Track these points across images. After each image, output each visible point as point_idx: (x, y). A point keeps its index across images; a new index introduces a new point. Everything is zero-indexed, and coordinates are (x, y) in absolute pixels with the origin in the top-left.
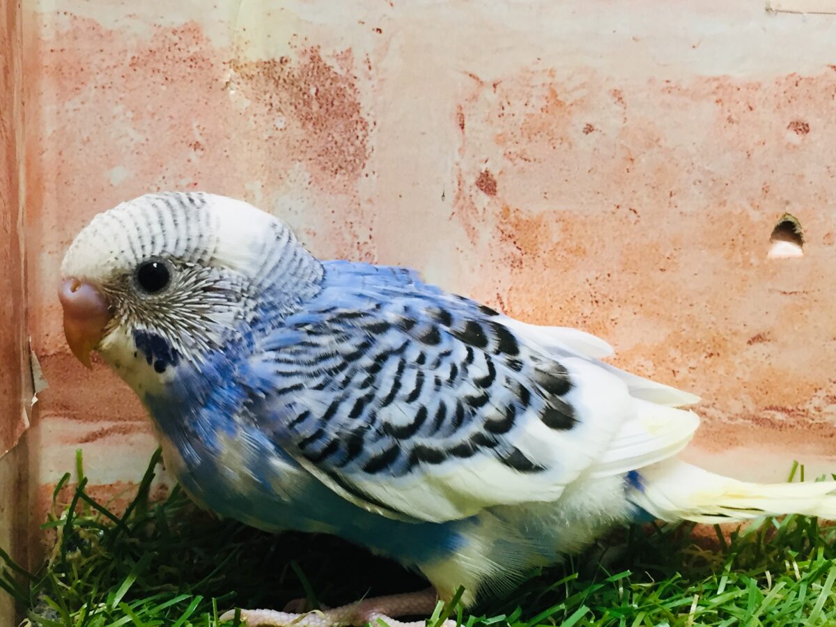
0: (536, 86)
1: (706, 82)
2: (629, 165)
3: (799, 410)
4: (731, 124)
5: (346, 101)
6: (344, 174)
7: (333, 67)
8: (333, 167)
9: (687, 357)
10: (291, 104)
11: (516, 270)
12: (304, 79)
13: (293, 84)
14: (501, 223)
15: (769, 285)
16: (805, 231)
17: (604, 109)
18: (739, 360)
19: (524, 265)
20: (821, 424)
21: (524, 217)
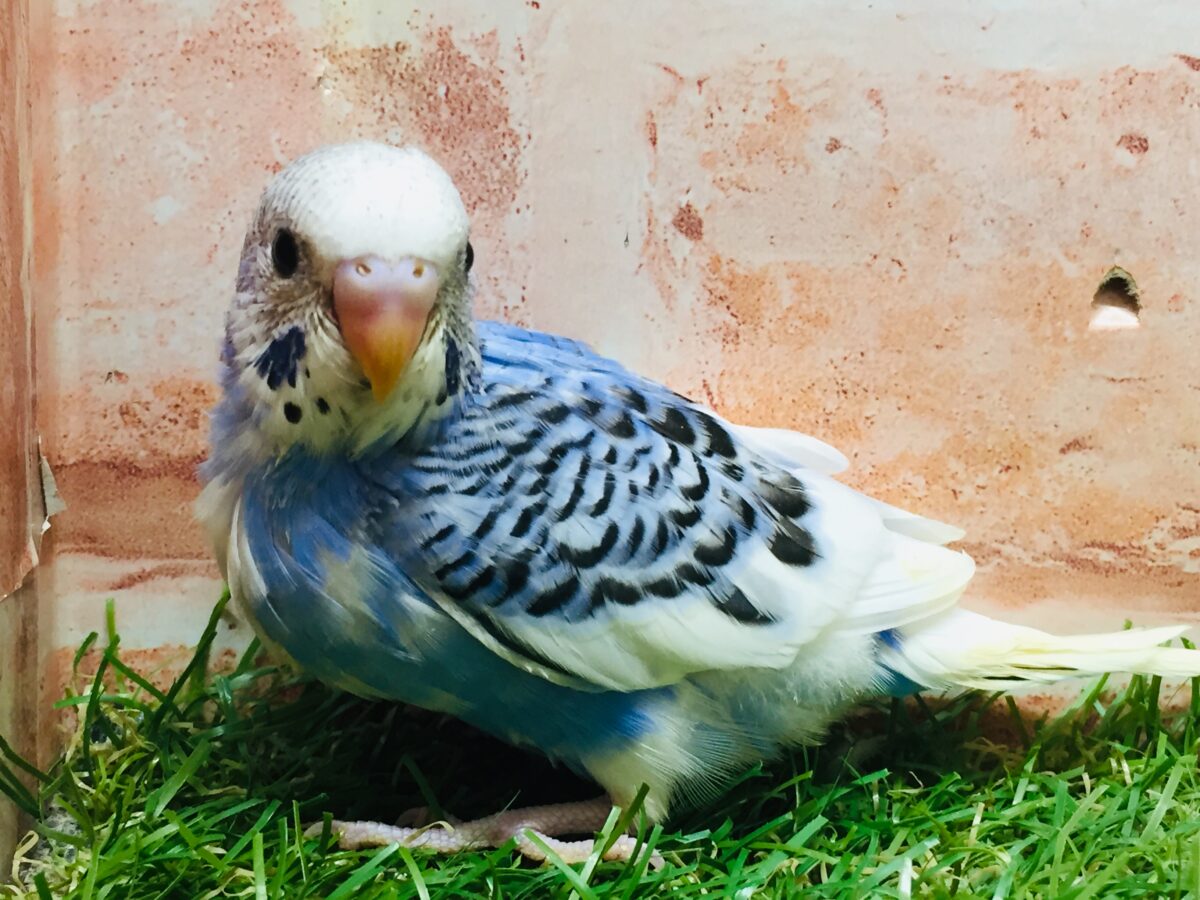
0: (759, 84)
1: (1000, 79)
2: (891, 198)
3: (1133, 547)
4: (1036, 139)
5: (488, 104)
6: (486, 209)
7: (470, 56)
8: (470, 199)
9: (974, 472)
10: (411, 109)
11: (731, 346)
12: (429, 74)
13: (413, 81)
14: (709, 279)
15: (1091, 369)
16: (1143, 292)
17: (855, 116)
18: (1048, 476)
19: (740, 340)
20: (1164, 567)
21: (741, 271)
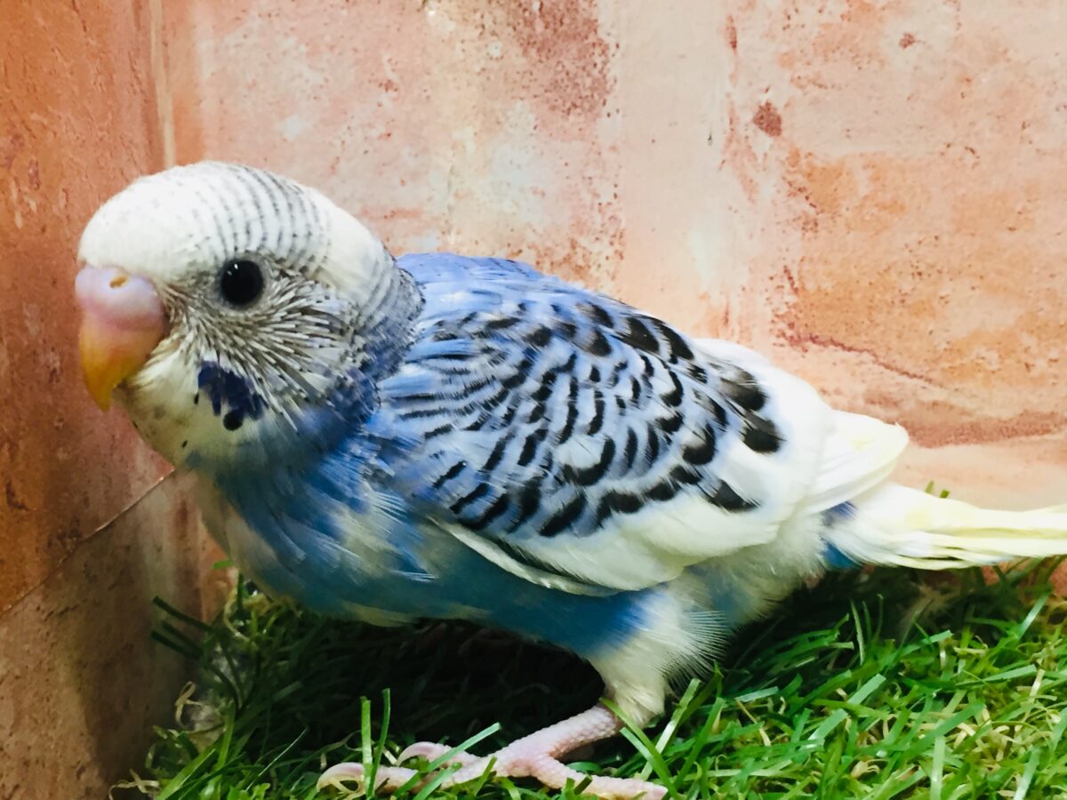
2: (964, 88)
5: (579, 17)
6: (579, 114)
8: (564, 105)
9: (1046, 346)
10: (508, 24)
11: (810, 234)
14: (789, 172)
17: (928, 11)
19: (819, 228)
21: (818, 163)
